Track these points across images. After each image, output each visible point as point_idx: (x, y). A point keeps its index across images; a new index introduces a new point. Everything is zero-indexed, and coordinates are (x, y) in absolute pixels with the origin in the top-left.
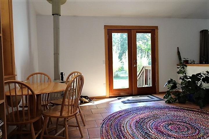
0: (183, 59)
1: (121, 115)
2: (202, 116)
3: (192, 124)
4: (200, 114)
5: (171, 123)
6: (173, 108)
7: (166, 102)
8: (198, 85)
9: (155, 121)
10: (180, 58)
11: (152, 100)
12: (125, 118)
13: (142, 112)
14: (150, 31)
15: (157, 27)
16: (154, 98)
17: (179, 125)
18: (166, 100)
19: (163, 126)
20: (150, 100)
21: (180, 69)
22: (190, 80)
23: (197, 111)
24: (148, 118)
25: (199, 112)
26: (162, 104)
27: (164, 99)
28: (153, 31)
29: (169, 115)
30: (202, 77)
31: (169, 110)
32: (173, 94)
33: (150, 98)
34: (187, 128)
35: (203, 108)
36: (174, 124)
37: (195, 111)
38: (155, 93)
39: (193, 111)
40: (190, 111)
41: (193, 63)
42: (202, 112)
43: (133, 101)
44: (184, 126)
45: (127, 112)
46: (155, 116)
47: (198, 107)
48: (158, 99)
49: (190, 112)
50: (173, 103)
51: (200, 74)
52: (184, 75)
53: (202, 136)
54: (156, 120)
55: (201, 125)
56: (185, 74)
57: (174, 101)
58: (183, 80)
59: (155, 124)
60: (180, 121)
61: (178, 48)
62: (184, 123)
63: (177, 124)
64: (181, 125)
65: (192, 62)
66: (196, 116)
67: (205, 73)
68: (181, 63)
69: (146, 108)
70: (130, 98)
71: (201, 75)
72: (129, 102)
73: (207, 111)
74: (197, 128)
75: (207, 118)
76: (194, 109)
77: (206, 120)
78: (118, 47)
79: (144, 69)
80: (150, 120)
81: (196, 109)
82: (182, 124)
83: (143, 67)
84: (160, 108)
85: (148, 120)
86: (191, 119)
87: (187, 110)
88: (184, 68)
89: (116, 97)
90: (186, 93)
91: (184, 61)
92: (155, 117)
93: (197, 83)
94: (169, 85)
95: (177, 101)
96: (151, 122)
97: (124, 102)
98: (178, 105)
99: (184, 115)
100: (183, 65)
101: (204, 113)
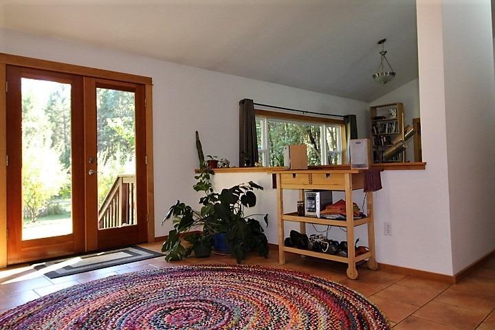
0: (206, 159)
1: (30, 314)
2: (239, 278)
3: (218, 301)
4: (235, 274)
5: (169, 308)
6: (182, 270)
7: (167, 259)
8: (235, 213)
9: (130, 312)
10: (201, 156)
11: (135, 258)
12: (42, 321)
13: (100, 293)
14: (134, 86)
15: (149, 80)
16: (140, 252)
17: (189, 308)
18: (167, 253)
19: (149, 320)
20: (129, 259)
21: (201, 181)
22: (220, 202)
23: (231, 270)
24: (112, 307)
25: (233, 271)
26: (159, 264)
27: (164, 253)
28: (140, 87)
29: (169, 288)
30: (241, 194)
31: (171, 277)
32: (185, 239)
33: (129, 255)
34: (206, 311)
35: (242, 261)
36: (178, 309)
37: (226, 270)
38: (146, 242)
39: (222, 270)
40: (218, 271)
41: (226, 166)
42: (240, 271)
43: (82, 269)
44: (201, 309)
45: (54, 302)
46: (133, 298)
47: (234, 261)
48: (150, 255)
49: (217, 274)
50: (183, 258)
51: (237, 187)
52: (210, 193)
53: (236, 325)
54: (134, 308)
55: (235, 299)
56: (212, 190)
57: (184, 254)
58: (206, 203)
59: (130, 320)
60: (193, 298)
61: (197, 132)
62: (201, 301)
63: (184, 308)
64: (194, 307)
65: (224, 164)
66: (227, 282)
67: (247, 185)
68: (202, 166)
69: (114, 280)
70: (75, 261)
71: (239, 190)
72: (69, 272)
73: (249, 267)
74: (226, 308)
75: (249, 281)
76: (225, 266)
77: (247, 286)
78: (63, 136)
79: (120, 184)
80: (118, 312)
81: (230, 266)
82: (197, 304)
83: (118, 178)
84: (152, 276)
85: (111, 312)
86: (218, 289)
87: (212, 270)
88: (208, 178)
89: (30, 263)
90: (211, 233)
91: (208, 161)
92: (133, 301)
93: (233, 208)
94: (178, 219)
95: (193, 253)
96: (120, 316)
97: (52, 275)
98: (195, 261)
99: (203, 283)
100: (206, 172)
101: (244, 272)
